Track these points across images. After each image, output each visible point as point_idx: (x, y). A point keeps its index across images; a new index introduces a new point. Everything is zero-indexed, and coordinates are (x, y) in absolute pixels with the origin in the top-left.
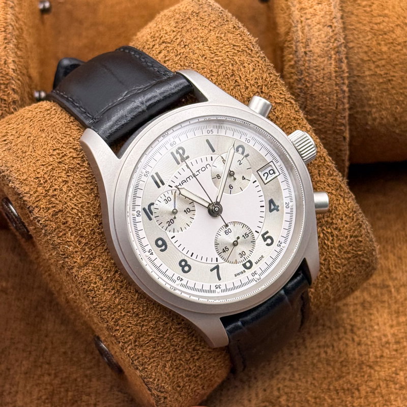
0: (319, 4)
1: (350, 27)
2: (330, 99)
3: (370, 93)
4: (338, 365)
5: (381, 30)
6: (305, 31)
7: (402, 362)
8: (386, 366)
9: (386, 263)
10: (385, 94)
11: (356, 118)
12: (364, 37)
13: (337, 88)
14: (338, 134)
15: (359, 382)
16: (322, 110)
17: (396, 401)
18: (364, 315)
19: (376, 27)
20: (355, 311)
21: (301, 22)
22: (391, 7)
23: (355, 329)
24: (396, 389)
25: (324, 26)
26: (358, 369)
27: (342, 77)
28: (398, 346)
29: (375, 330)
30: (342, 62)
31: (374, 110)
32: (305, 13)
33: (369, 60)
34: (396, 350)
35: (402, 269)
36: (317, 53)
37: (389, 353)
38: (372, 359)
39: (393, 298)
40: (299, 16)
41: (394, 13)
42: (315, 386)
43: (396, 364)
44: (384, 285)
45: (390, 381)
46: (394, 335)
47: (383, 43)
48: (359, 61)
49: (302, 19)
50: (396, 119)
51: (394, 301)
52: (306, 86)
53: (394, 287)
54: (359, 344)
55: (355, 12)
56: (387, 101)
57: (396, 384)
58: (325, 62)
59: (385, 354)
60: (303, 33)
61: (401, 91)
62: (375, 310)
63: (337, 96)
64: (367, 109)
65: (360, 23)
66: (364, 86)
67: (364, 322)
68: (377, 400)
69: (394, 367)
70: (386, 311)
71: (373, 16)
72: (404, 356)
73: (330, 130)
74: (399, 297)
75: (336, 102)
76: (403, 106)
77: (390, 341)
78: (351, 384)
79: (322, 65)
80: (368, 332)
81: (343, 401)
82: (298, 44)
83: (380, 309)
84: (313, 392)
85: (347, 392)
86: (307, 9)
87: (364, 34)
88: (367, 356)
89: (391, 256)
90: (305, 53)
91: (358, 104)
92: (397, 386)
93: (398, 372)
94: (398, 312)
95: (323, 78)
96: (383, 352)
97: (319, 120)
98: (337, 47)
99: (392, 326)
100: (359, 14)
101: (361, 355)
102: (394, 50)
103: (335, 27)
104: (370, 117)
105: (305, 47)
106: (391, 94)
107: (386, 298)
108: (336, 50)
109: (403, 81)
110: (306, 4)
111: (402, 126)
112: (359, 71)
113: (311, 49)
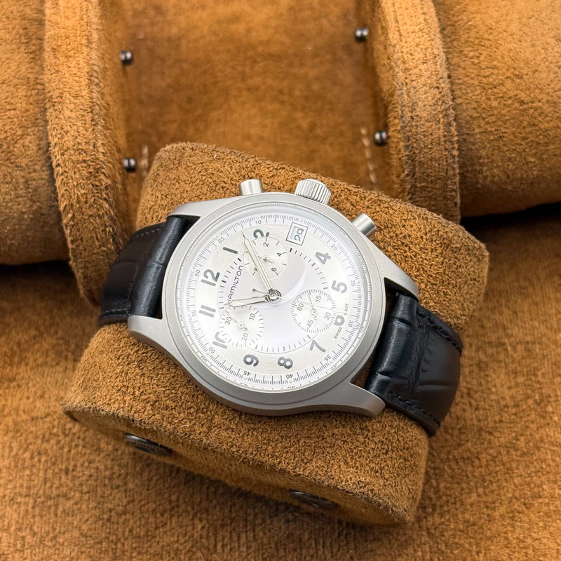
0: (424, 63)
1: (457, 81)
2: (439, 165)
3: (481, 152)
4: (456, 432)
5: (491, 84)
6: (411, 94)
7: (522, 426)
8: (506, 431)
9: (501, 318)
10: (496, 151)
11: (466, 177)
12: (472, 91)
13: (447, 153)
14: (448, 200)
15: (479, 450)
16: (431, 176)
17: (517, 469)
18: (480, 377)
19: (485, 80)
20: (471, 372)
22: (499, 58)
23: (472, 392)
24: (517, 456)
25: (430, 88)
26: (477, 436)
27: (451, 142)
28: (517, 409)
29: (492, 393)
30: (451, 125)
31: (485, 168)
32: (410, 74)
33: (479, 117)
34: (515, 414)
35: (518, 325)
36: (425, 117)
37: (508, 417)
38: (491, 424)
39: (510, 357)
40: (403, 78)
41: (503, 64)
42: (434, 456)
43: (516, 429)
44: (499, 343)
45: (511, 447)
46: (512, 397)
47: (493, 97)
48: (468, 118)
49: (407, 81)
51: (511, 360)
52: (414, 153)
53: (510, 344)
54: (477, 409)
56: (499, 159)
57: (516, 450)
58: (433, 127)
59: (504, 419)
60: (408, 96)
61: (513, 147)
62: (492, 370)
63: (447, 161)
64: (478, 168)
65: (468, 76)
66: (474, 144)
67: (481, 384)
68: (498, 469)
69: (515, 432)
70: (503, 371)
71: (481, 68)
72: (524, 419)
73: (439, 197)
74: (515, 356)
75: (446, 167)
76: (516, 162)
77: (509, 404)
78: (471, 453)
79: (430, 131)
81: (463, 471)
82: (404, 108)
83: (496, 369)
84: (432, 463)
85: (467, 461)
86: (411, 69)
88: (486, 422)
89: (505, 310)
90: (412, 118)
91: (467, 163)
92: (519, 453)
93: (519, 437)
94: (515, 373)
95: (432, 143)
96: (502, 416)
97: (428, 187)
98: (446, 110)
99: (510, 388)
100: (467, 67)
101: (479, 421)
102: (505, 105)
103: (442, 88)
104: (481, 176)
105: (412, 112)
106: (502, 152)
107: (502, 356)
108: (444, 113)
109: (515, 137)
110: (410, 64)
111: (515, 183)
112: (469, 128)
113: (418, 113)
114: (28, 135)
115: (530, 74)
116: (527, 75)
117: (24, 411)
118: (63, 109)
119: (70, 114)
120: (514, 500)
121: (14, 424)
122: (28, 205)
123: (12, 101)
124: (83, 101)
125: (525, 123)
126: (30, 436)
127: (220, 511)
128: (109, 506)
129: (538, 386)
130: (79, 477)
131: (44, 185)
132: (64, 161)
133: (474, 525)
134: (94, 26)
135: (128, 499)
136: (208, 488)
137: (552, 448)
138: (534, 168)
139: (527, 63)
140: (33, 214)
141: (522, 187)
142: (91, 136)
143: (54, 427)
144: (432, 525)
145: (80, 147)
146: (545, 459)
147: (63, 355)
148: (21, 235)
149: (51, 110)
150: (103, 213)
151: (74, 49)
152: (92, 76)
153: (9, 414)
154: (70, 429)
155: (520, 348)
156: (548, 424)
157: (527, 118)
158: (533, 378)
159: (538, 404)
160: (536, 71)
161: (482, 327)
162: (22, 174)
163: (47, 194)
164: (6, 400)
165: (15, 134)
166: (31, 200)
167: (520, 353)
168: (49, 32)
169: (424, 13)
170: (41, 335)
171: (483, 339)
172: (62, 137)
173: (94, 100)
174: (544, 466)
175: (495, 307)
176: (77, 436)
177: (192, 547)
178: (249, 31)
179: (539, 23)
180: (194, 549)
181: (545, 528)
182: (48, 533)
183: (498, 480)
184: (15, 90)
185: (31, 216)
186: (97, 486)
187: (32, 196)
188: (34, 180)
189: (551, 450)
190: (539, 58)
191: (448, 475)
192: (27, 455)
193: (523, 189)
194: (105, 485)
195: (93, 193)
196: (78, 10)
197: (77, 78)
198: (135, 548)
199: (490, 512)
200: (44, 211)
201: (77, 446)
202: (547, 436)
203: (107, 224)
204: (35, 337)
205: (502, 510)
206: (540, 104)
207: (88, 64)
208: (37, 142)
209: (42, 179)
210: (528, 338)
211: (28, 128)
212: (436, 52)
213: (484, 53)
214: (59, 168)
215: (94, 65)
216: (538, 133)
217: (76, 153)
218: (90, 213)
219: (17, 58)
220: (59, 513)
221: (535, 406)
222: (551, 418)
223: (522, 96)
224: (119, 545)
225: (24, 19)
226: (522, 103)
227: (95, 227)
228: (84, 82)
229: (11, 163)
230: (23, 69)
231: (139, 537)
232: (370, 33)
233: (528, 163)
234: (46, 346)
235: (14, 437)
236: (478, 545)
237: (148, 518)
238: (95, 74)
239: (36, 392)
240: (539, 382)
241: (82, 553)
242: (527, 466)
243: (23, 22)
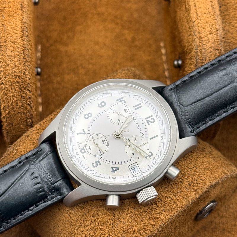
0: (211, 34)
21: (200, 46)
25: (214, 50)
32: (202, 40)
40: (198, 42)
49: (200, 44)
60: (201, 53)
82: (198, 60)
86: (203, 37)
110: (203, 34)
118: (6, 50)
124: (18, 46)
142: (23, 68)
145: (16, 74)
150: (26, 112)
172: (5, 67)
173: (25, 46)
195: (21, 100)
197: (15, 31)
203: (28, 117)
207: (22, 22)
215: (25, 23)
217: (13, 78)
218: (19, 111)
227: (21, 119)
228: (20, 34)
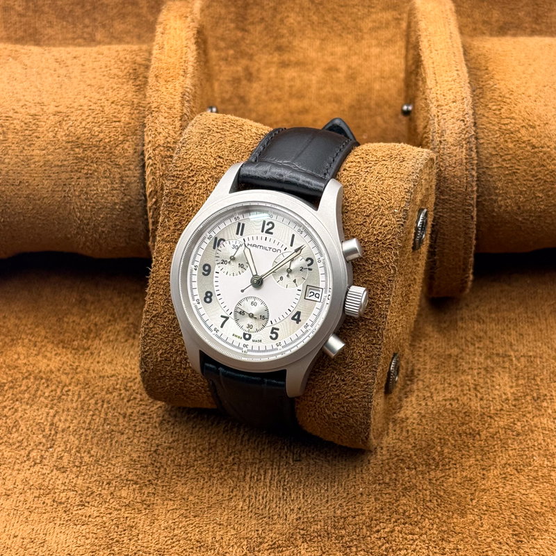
0: (454, 102)
1: (481, 126)
2: (460, 181)
3: (497, 183)
4: (462, 415)
5: (509, 130)
6: (441, 124)
7: (519, 415)
8: (505, 417)
9: (509, 337)
10: (510, 184)
11: (482, 204)
13: (467, 173)
14: (466, 213)
15: (481, 428)
16: (454, 191)
17: (512, 444)
18: (487, 377)
19: (504, 127)
20: (479, 374)
22: (517, 112)
23: (478, 388)
25: (457, 120)
26: (480, 418)
27: (471, 164)
28: (517, 402)
29: (496, 389)
30: (472, 151)
31: (500, 198)
32: (442, 109)
33: (497, 155)
34: (515, 406)
35: (523, 343)
36: (451, 142)
37: (508, 407)
38: (492, 412)
39: (514, 365)
40: (436, 112)
41: (520, 117)
42: (440, 430)
43: (514, 417)
44: (506, 355)
45: (509, 429)
47: (509, 140)
48: (488, 155)
49: (439, 114)
50: (519, 208)
51: (514, 368)
52: (440, 170)
53: (515, 356)
54: (481, 399)
55: (486, 114)
56: (512, 191)
57: (513, 431)
58: (458, 150)
59: (504, 408)
60: (439, 125)
61: (525, 183)
62: (497, 374)
63: (467, 179)
64: (494, 198)
65: (490, 123)
66: (492, 176)
67: (486, 383)
68: (496, 443)
70: (507, 375)
71: (501, 118)
72: (522, 410)
73: (459, 210)
74: (519, 365)
75: (465, 184)
76: (526, 196)
77: (510, 398)
78: (473, 430)
79: (455, 153)
80: (490, 390)
81: (465, 442)
82: (434, 134)
83: (501, 373)
84: (439, 434)
85: (469, 436)
86: (443, 106)
87: (493, 132)
88: (488, 409)
89: (513, 332)
90: (441, 142)
91: (486, 193)
92: (515, 433)
93: (516, 422)
94: (517, 378)
95: (455, 163)
96: (503, 406)
97: (450, 200)
98: (468, 138)
99: (511, 387)
100: (490, 116)
101: (483, 408)
102: (519, 147)
103: (467, 121)
104: (496, 204)
105: (440, 137)
106: (515, 185)
107: (507, 365)
108: (467, 140)
109: (527, 174)
110: (442, 102)
111: (524, 214)
112: (488, 163)
113: (446, 138)
114: (127, 141)
115: (542, 125)
116: (539, 126)
117: (94, 371)
118: (159, 116)
119: (164, 120)
120: (508, 466)
121: (84, 379)
122: (120, 198)
123: (118, 116)
124: (175, 111)
125: (535, 163)
126: (97, 388)
127: (251, 454)
128: (157, 442)
129: (537, 387)
130: (134, 420)
131: (135, 181)
132: (155, 155)
133: (471, 480)
134: (190, 63)
135: (173, 438)
136: (243, 437)
137: (544, 432)
138: (541, 203)
139: (539, 117)
140: (123, 205)
141: (530, 219)
143: (117, 384)
144: (435, 477)
146: (538, 440)
147: (132, 335)
148: (111, 224)
149: (149, 116)
151: (172, 76)
152: (184, 95)
153: (81, 372)
154: (131, 387)
155: (522, 359)
156: (543, 415)
157: (537, 160)
158: (533, 382)
159: (535, 401)
160: (547, 123)
161: (492, 342)
162: (119, 171)
163: (137, 190)
164: (80, 362)
165: (117, 139)
166: (124, 193)
167: (523, 363)
168: (154, 64)
169: (457, 70)
170: (115, 320)
171: (492, 351)
172: (156, 137)
174: (536, 444)
175: (504, 330)
176: (136, 391)
177: (224, 476)
178: (315, 121)
179: (552, 90)
180: (226, 478)
181: (531, 487)
182: (103, 457)
183: (495, 451)
184: (121, 108)
185: (121, 207)
186: (148, 428)
187: (124, 190)
188: (128, 176)
189: (543, 433)
190: (550, 115)
191: (452, 444)
192: (93, 401)
193: (532, 222)
194: (156, 427)
196: (179, 52)
197: (172, 96)
198: (175, 473)
199: (485, 472)
200: (133, 204)
201: (135, 398)
202: (541, 423)
204: (109, 321)
205: (496, 472)
206: (549, 149)
207: (183, 87)
208: (134, 147)
209: (134, 177)
210: (531, 354)
211: (128, 136)
212: (464, 95)
213: (505, 107)
214: (150, 161)
215: (187, 88)
216: (546, 173)
217: (165, 150)
219: (125, 88)
220: (114, 444)
221: (533, 401)
222: (545, 411)
223: (534, 141)
224: (162, 470)
225: (135, 63)
226: (534, 147)
228: (178, 98)
229: (111, 162)
230: (130, 95)
231: (180, 466)
232: (414, 107)
233: (536, 197)
234: (118, 328)
235: (83, 388)
236: (472, 494)
237: (189, 453)
238: (187, 94)
239: (105, 360)
240: (537, 385)
241: (129, 472)
242: (521, 443)
243: (134, 65)
